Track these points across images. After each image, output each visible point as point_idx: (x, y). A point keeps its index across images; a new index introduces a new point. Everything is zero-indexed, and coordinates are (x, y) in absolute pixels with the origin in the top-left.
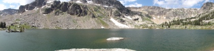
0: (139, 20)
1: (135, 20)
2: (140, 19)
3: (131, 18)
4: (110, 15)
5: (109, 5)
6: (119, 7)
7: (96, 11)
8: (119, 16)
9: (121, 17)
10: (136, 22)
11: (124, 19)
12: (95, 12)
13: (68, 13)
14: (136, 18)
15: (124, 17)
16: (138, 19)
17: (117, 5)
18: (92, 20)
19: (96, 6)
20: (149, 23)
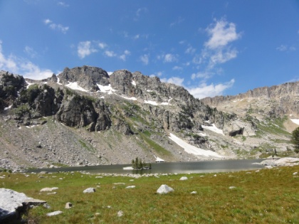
0: (245, 134)
1: (233, 134)
2: (249, 131)
3: (220, 131)
4: (165, 125)
5: (160, 100)
6: (184, 103)
7: (131, 116)
8: (190, 127)
9: (194, 130)
10: (237, 141)
11: (202, 134)
12: (129, 120)
13: (60, 120)
14: (236, 128)
15: (202, 129)
16: (240, 132)
17: (178, 99)
18: (128, 141)
19: (125, 101)
20: (277, 141)
